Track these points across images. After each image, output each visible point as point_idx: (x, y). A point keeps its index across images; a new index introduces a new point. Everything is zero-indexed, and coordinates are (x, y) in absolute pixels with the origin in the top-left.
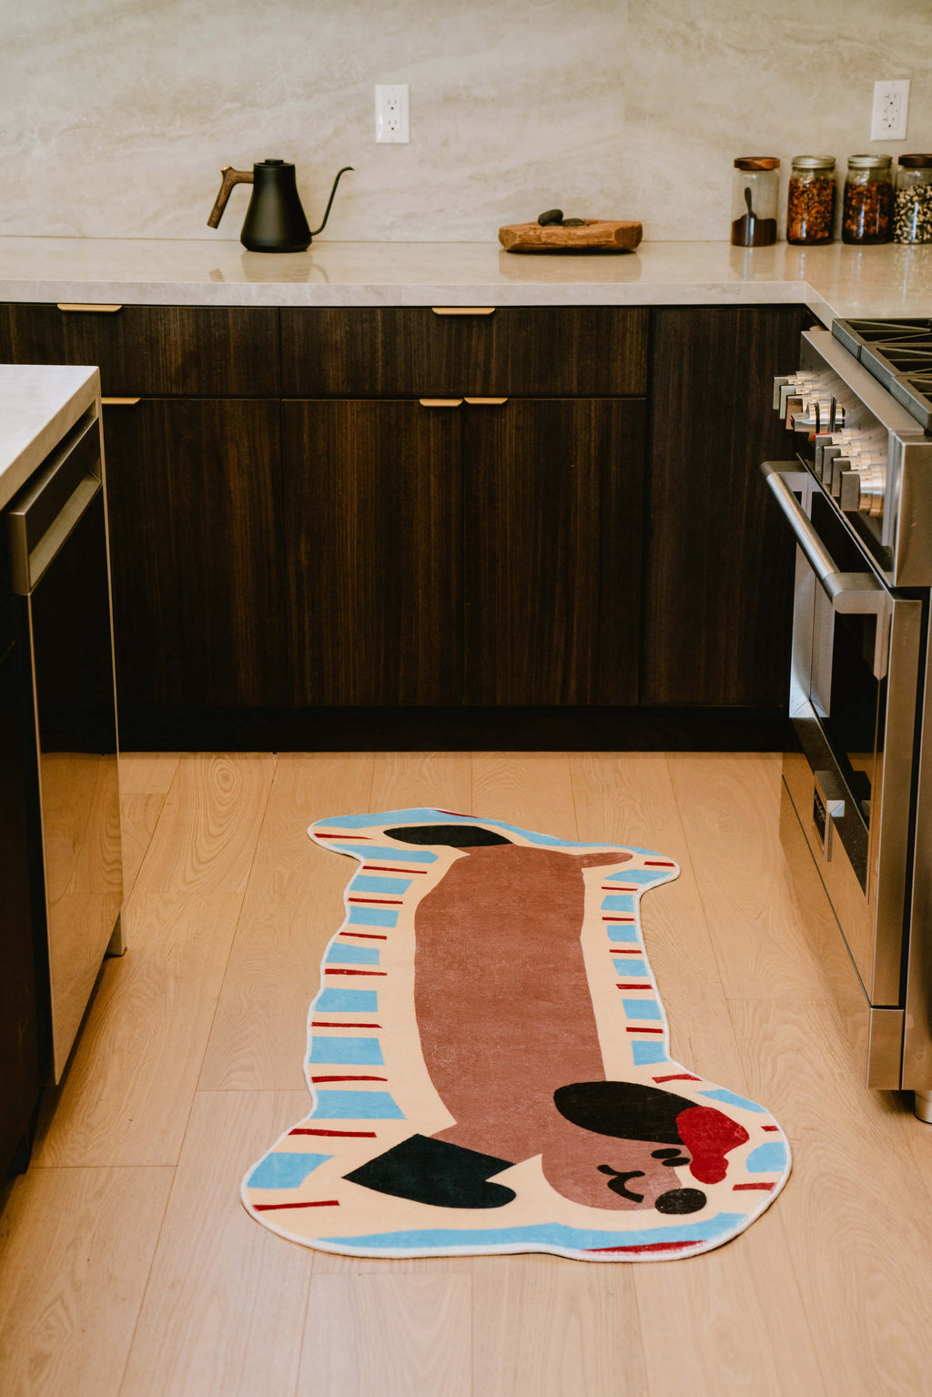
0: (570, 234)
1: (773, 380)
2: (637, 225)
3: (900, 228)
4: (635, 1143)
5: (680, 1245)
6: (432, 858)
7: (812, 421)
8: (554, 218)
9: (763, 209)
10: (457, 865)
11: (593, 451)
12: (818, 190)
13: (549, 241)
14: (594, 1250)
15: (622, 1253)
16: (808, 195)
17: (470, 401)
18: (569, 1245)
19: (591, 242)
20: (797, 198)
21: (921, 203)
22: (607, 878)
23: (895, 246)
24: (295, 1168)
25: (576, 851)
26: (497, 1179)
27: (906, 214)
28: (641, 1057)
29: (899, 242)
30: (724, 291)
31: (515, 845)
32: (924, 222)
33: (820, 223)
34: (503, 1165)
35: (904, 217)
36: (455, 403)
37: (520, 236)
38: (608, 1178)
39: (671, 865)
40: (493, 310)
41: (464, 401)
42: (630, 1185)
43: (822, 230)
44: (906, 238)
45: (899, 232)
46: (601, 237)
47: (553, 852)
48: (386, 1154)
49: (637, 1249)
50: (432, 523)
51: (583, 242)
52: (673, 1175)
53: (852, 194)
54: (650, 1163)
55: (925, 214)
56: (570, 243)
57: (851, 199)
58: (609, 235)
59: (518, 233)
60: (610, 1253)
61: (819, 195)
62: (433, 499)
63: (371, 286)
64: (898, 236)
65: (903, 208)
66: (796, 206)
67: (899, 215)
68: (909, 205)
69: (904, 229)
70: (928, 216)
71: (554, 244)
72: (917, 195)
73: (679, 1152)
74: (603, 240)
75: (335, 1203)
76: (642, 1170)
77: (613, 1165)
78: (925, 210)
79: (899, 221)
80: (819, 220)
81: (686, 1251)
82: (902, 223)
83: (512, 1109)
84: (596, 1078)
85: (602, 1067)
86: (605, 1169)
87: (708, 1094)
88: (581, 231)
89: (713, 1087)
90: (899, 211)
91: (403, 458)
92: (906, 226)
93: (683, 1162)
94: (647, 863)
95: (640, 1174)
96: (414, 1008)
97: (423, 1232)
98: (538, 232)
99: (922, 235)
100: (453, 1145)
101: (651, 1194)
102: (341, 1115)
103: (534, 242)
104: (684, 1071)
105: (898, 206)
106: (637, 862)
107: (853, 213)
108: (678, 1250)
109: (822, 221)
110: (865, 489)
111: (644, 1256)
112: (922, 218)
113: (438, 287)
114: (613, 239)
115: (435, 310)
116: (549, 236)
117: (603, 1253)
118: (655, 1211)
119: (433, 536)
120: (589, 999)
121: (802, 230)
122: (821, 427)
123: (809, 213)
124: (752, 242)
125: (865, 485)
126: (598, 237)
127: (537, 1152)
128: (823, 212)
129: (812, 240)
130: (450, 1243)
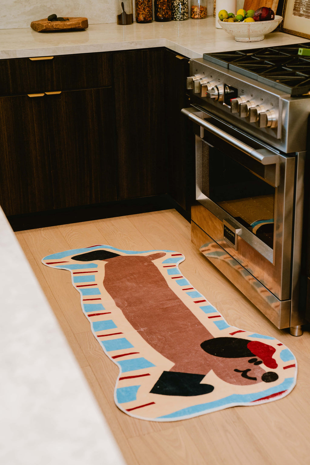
0: (64, 24)
1: (187, 78)
2: (85, 20)
3: (176, 15)
4: (240, 359)
5: (280, 393)
6: (96, 266)
7: (216, 93)
8: (53, 18)
9: (128, 11)
10: (106, 266)
11: (94, 108)
12: (147, 2)
13: (57, 27)
14: (254, 401)
15: (264, 400)
16: (144, 4)
17: (48, 93)
18: (245, 401)
19: (73, 27)
20: (140, 6)
21: (182, 5)
22: (163, 263)
23: (174, 21)
24: (130, 393)
25: (145, 254)
26: (203, 382)
27: (177, 9)
28: (221, 326)
29: (176, 20)
30: (136, 44)
31: (122, 256)
32: (184, 12)
33: (149, 15)
34: (202, 377)
35: (177, 11)
36: (42, 95)
37: (45, 26)
38: (240, 374)
39: (181, 255)
40: (52, 58)
41: (45, 94)
42: (248, 374)
43: (150, 17)
44: (178, 19)
45: (175, 16)
46: (76, 25)
47: (137, 256)
48: (158, 381)
49: (267, 398)
50: (37, 142)
51: (70, 27)
52: (260, 368)
53: (159, 3)
54: (250, 365)
55: (184, 9)
56: (65, 27)
57: (158, 5)
58: (79, 24)
59: (44, 25)
60: (260, 401)
61: (148, 4)
62: (36, 133)
63: (4, 51)
64: (175, 18)
65: (176, 7)
66: (140, 8)
67: (175, 10)
68: (178, 6)
69: (177, 15)
70: (185, 10)
71: (58, 28)
72: (181, 2)
73: (256, 359)
74: (77, 26)
75: (153, 403)
76: (249, 368)
77: (238, 368)
78: (184, 8)
79: (175, 12)
80: (148, 14)
81: (283, 395)
82: (176, 13)
83: (190, 355)
84: (210, 338)
85: (209, 333)
86: (236, 370)
87: (252, 336)
88: (68, 23)
89: (252, 333)
90: (175, 9)
91: (23, 118)
92: (178, 14)
93: (260, 363)
94: (172, 255)
95: (249, 370)
96: (130, 324)
97: (192, 407)
98: (52, 24)
99: (184, 17)
100: (179, 373)
101: (259, 377)
102: (132, 369)
103: (51, 28)
104: (239, 329)
105: (174, 7)
106: (168, 255)
107: (160, 10)
108: (281, 395)
109: (150, 14)
110: (269, 119)
111: (271, 400)
112: (183, 11)
113: (31, 49)
114: (81, 25)
115: (31, 59)
116: (56, 25)
117: (257, 401)
118: (263, 382)
119: (37, 147)
120: (188, 309)
121: (141, 18)
122: (220, 95)
123: (145, 11)
124: (125, 23)
125: (269, 117)
126: (75, 25)
127: (210, 369)
128: (150, 11)
129: (146, 21)
130: (204, 409)
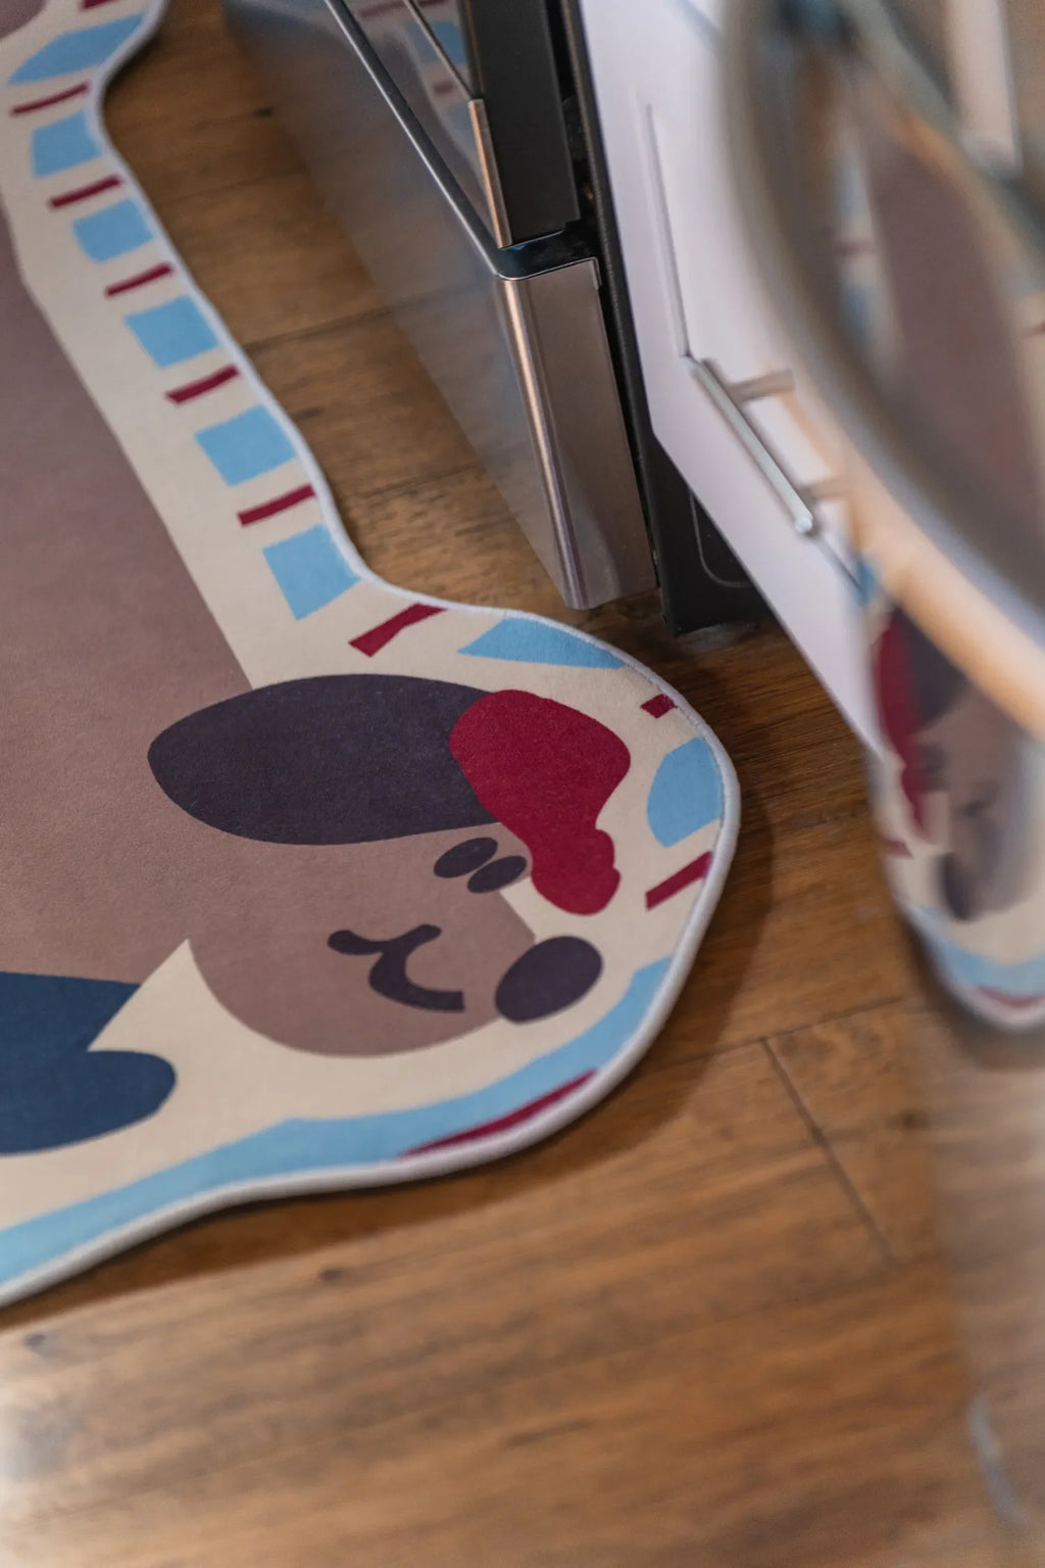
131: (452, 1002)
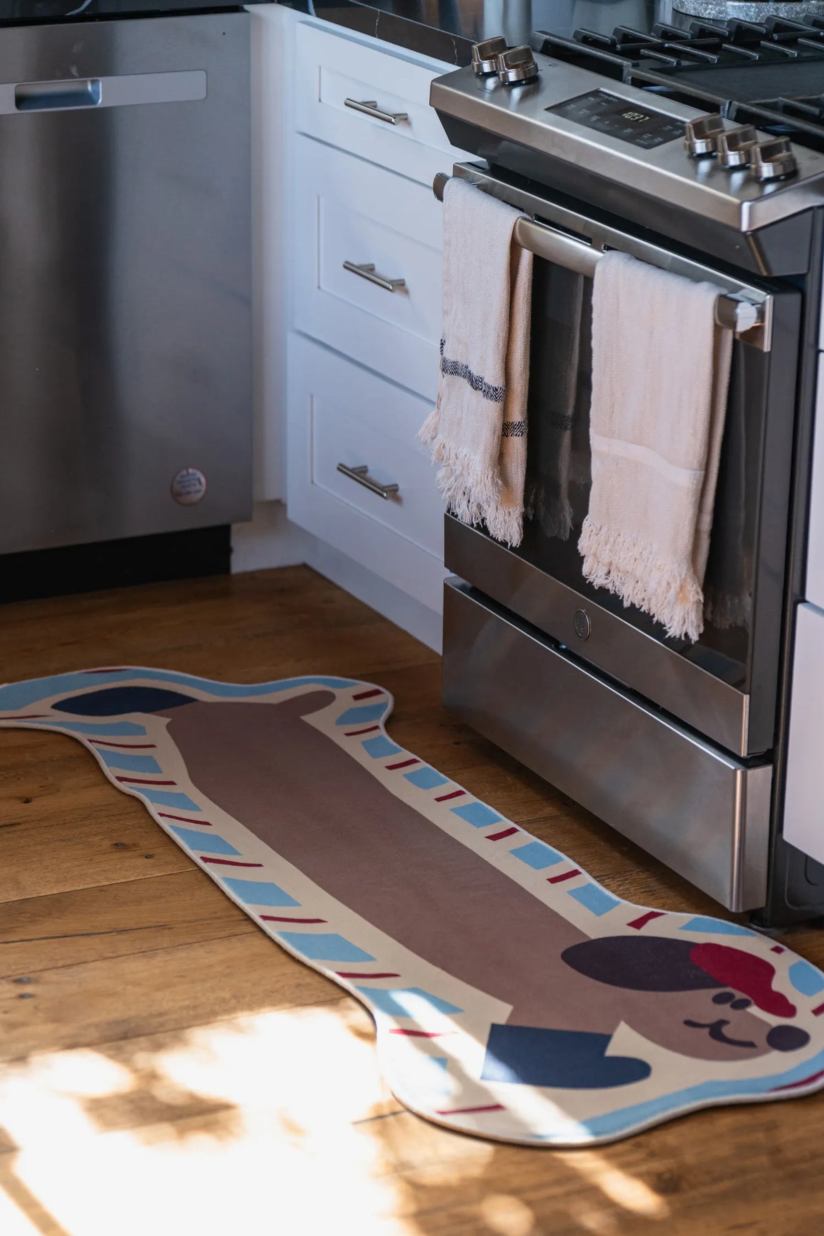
131: (751, 1045)
